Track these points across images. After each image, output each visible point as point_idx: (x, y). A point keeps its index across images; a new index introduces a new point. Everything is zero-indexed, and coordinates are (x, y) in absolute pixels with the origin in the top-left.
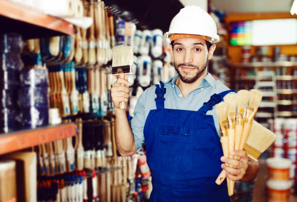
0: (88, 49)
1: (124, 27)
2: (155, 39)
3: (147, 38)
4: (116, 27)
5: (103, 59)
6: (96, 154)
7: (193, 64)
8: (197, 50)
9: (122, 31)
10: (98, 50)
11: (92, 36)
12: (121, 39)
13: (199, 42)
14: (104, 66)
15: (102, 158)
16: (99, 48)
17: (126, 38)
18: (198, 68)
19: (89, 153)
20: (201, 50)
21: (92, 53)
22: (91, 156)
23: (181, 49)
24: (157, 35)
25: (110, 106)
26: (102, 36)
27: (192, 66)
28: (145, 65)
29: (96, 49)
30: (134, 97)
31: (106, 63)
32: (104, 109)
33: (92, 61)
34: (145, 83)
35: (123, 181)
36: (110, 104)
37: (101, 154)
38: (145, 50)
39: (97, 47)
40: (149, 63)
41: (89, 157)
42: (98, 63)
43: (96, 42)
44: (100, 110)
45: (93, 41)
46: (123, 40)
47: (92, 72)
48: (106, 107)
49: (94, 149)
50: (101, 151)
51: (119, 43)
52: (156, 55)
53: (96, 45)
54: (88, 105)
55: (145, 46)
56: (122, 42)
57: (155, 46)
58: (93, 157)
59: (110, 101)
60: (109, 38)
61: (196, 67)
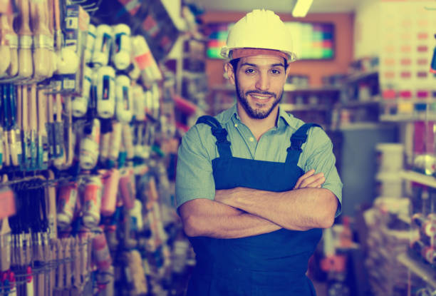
0: (19, 49)
1: (77, 16)
2: (118, 40)
3: (106, 38)
4: (64, 15)
5: (45, 69)
6: (34, 239)
8: (274, 72)
9: (74, 23)
10: (37, 51)
11: (26, 26)
12: (71, 35)
13: (278, 62)
14: (46, 82)
15: (43, 244)
16: (39, 47)
17: (80, 35)
18: (275, 96)
19: (22, 237)
20: (279, 73)
21: (26, 57)
22: (25, 242)
23: (251, 71)
24: (123, 34)
25: (52, 152)
26: (44, 27)
27: (269, 93)
28: (106, 82)
29: (33, 49)
30: (88, 136)
31: (50, 75)
32: (44, 156)
33: (26, 70)
34: (106, 113)
35: (73, 280)
36: (52, 148)
37: (43, 238)
38: (102, 58)
39: (36, 46)
40: (113, 79)
41: (21, 245)
42: (36, 76)
43: (33, 37)
44: (37, 159)
45: (28, 35)
46: (75, 37)
47: (25, 90)
48: (46, 154)
49: (30, 230)
50: (42, 232)
51: (68, 41)
52: (121, 67)
53: (33, 42)
54: (19, 151)
55: (102, 51)
56: (74, 41)
57: (118, 50)
58: (28, 244)
59: (52, 142)
60: (53, 31)
61: (273, 95)
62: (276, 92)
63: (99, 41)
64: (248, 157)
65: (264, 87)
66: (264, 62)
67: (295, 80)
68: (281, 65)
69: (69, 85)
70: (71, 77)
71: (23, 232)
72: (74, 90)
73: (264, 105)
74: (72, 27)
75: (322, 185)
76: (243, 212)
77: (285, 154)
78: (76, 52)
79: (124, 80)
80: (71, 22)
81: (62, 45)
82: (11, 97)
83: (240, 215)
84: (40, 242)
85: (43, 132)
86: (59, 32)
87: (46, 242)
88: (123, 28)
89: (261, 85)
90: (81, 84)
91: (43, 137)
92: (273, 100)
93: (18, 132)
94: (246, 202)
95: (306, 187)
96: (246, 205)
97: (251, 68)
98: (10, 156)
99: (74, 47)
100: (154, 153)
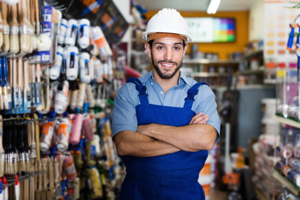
0: (10, 35)
1: (51, 13)
2: (82, 30)
3: (74, 28)
4: (42, 13)
5: (27, 48)
6: (20, 157)
7: (173, 61)
8: (176, 48)
9: (49, 18)
10: (22, 36)
11: (15, 20)
12: (47, 26)
13: (178, 42)
14: (28, 55)
15: (26, 160)
16: (23, 33)
17: (53, 25)
18: (177, 64)
19: (12, 156)
20: (179, 49)
21: (15, 39)
22: (13, 159)
23: (161, 48)
24: (85, 25)
25: (34, 102)
26: (26, 20)
27: (172, 62)
28: (72, 57)
29: (19, 35)
30: (61, 92)
31: (31, 51)
32: (28, 104)
33: (15, 48)
34: (72, 77)
35: (48, 185)
36: (34, 99)
37: (26, 157)
38: (71, 41)
39: (21, 33)
40: (77, 55)
41: (11, 160)
42: (22, 52)
43: (19, 26)
44: (23, 105)
45: (16, 26)
46: (50, 27)
47: (15, 61)
48: (29, 103)
49: (17, 151)
50: (25, 153)
51: (45, 30)
52: (83, 47)
53: (20, 30)
54: (10, 100)
55: (71, 36)
56: (49, 30)
57: (82, 36)
58: (16, 160)
59: (34, 95)
60: (34, 23)
61: (175, 63)
62: (177, 62)
63: (70, 30)
64: (159, 104)
65: (169, 58)
66: (169, 42)
67: (209, 56)
68: (180, 43)
69: (46, 58)
70: (47, 53)
71: (13, 153)
72: (48, 61)
73: (170, 70)
74: (48, 20)
75: (206, 122)
76: (154, 139)
77: (184, 102)
78: (50, 37)
79: (86, 56)
80: (47, 17)
81: (40, 32)
82: (5, 65)
83: (153, 141)
84: (24, 159)
85: (27, 88)
86: (38, 23)
87: (28, 159)
88: (85, 22)
89: (167, 57)
90: (54, 57)
91: (27, 92)
92: (175, 67)
93: (9, 88)
94: (157, 133)
95: (197, 123)
96: (157, 135)
97: (161, 45)
98: (4, 104)
99: (49, 34)
100: (109, 104)
